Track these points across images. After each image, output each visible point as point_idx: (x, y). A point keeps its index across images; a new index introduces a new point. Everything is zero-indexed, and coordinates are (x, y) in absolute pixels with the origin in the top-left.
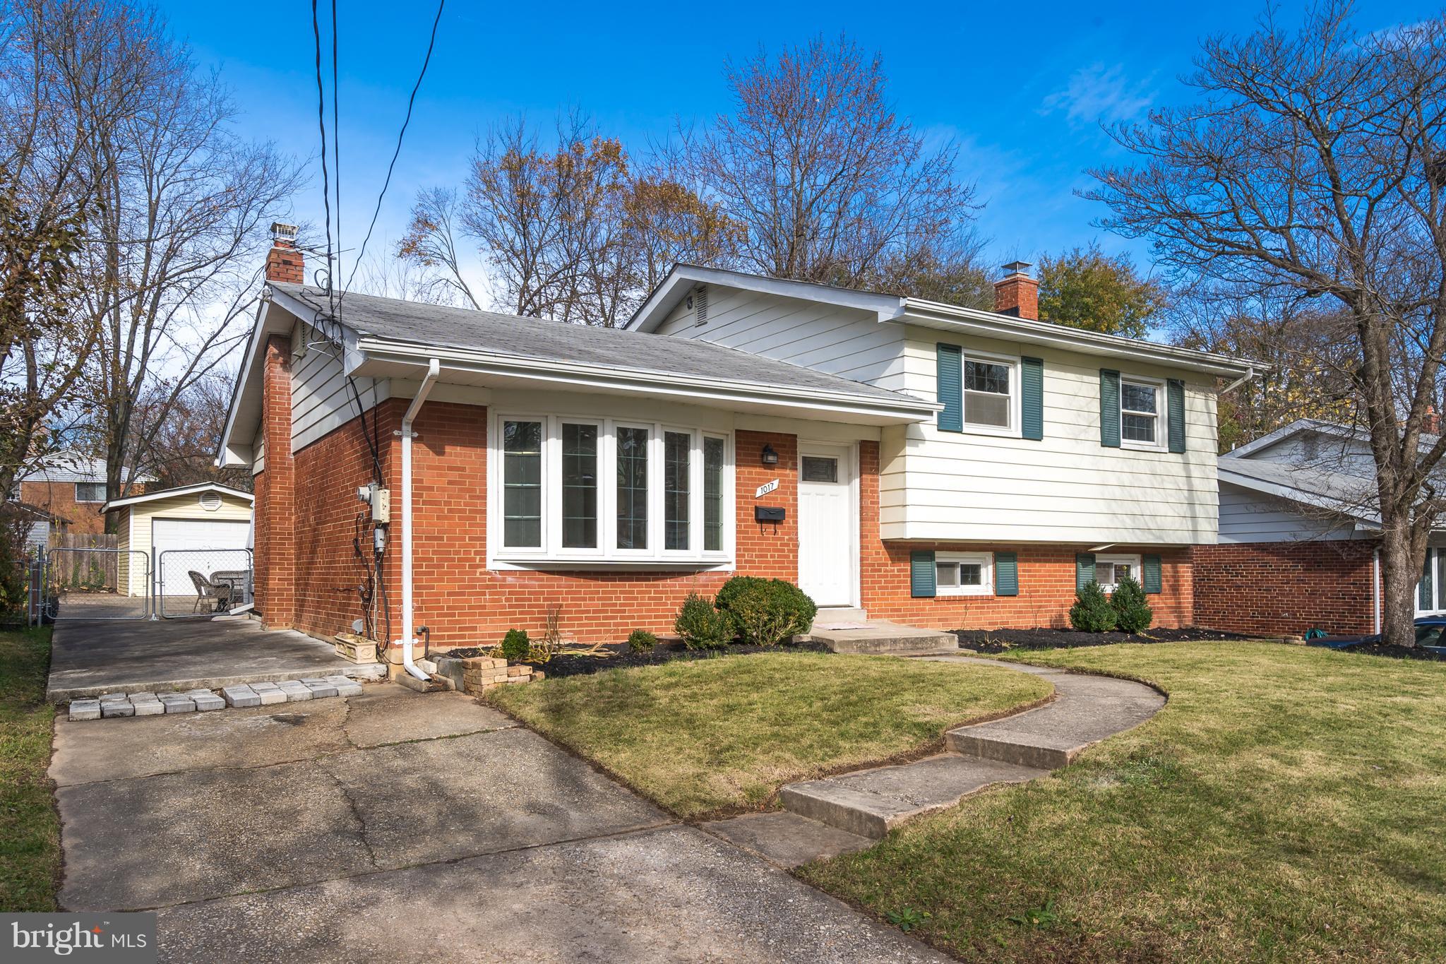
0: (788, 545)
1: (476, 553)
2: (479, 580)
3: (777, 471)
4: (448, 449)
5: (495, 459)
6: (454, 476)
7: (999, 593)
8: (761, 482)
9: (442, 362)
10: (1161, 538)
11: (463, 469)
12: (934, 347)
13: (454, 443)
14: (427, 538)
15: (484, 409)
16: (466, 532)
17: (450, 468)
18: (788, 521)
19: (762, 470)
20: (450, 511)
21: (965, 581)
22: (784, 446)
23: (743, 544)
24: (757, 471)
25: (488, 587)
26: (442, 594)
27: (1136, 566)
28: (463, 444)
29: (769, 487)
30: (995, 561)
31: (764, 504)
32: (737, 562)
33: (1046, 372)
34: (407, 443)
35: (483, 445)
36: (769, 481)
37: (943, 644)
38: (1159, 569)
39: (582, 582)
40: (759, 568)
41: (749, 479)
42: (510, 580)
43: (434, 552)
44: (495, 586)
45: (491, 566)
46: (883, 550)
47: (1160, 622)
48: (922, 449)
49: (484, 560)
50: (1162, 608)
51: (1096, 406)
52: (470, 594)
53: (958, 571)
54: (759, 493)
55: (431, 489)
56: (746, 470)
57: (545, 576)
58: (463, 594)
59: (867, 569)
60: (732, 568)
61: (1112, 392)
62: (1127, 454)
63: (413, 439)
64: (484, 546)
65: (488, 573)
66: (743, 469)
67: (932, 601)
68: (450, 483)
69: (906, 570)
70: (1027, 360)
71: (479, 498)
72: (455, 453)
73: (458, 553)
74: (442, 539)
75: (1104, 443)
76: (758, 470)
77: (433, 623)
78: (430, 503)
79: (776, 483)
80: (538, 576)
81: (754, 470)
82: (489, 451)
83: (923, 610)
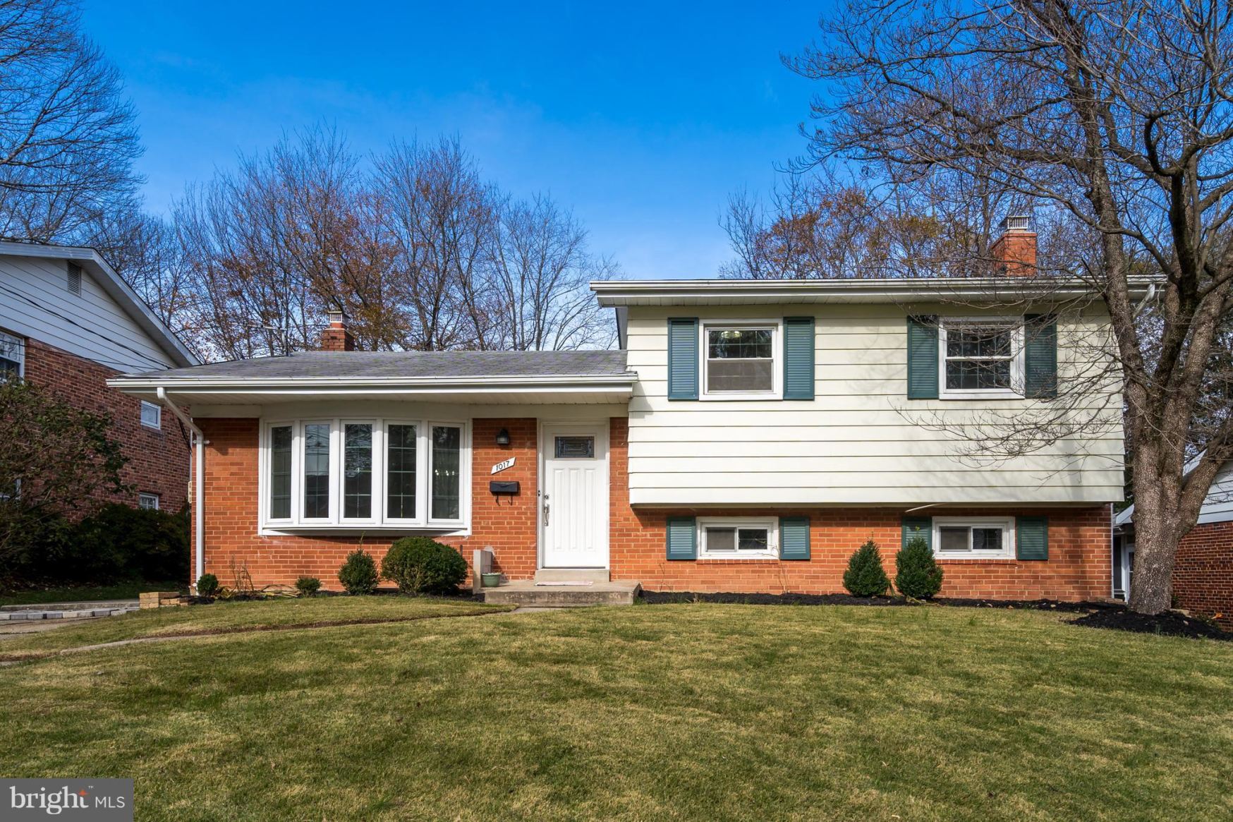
0: (526, 513)
1: (251, 523)
2: (252, 543)
3: (514, 451)
4: (230, 450)
5: (265, 456)
6: (234, 469)
7: (785, 558)
8: (497, 461)
9: (166, 389)
10: (1012, 496)
11: (241, 464)
12: (666, 323)
13: (235, 446)
14: (215, 514)
15: (257, 420)
16: (242, 508)
17: (232, 464)
18: (526, 493)
19: (499, 451)
20: (232, 494)
21: (743, 545)
22: (523, 429)
23: (478, 513)
24: (493, 452)
25: (259, 547)
26: (226, 552)
27: (1008, 530)
28: (242, 446)
29: (505, 464)
30: (781, 524)
31: (500, 478)
32: (473, 528)
33: (818, 329)
34: (199, 448)
35: (256, 446)
36: (506, 459)
37: (613, 599)
38: (1045, 533)
39: (333, 544)
40: (496, 533)
41: (486, 459)
42: (275, 542)
43: (221, 523)
44: (264, 547)
45: (261, 532)
46: (632, 516)
47: (1047, 593)
48: (648, 419)
49: (256, 528)
50: (1050, 577)
51: (902, 357)
52: (246, 553)
53: (737, 535)
54: (494, 470)
55: (218, 479)
56: (482, 451)
57: (303, 540)
58: (240, 552)
59: (618, 534)
60: (468, 533)
61: (924, 340)
62: (950, 405)
63: (204, 446)
64: (257, 518)
65: (260, 538)
66: (480, 451)
67: (694, 564)
68: (232, 474)
69: (661, 535)
70: (789, 321)
71: (252, 484)
72: (236, 454)
73: (237, 523)
74: (225, 514)
75: (912, 396)
76: (495, 450)
77: (220, 572)
78: (218, 489)
79: (512, 462)
80: (297, 539)
81: (491, 451)
82: (261, 450)
83: (682, 572)
